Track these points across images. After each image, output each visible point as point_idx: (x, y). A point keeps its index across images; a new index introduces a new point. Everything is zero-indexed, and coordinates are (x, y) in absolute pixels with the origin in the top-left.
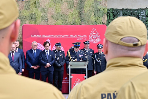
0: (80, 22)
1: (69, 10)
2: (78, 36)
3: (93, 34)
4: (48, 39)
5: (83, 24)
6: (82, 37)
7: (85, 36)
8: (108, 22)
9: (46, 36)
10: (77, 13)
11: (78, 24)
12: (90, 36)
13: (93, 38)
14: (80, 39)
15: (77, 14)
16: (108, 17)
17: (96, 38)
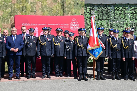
0: (63, 13)
1: (54, 3)
2: (61, 24)
3: (74, 23)
4: (36, 27)
5: (65, 15)
6: (64, 26)
7: (67, 24)
8: (86, 14)
9: (34, 24)
10: (60, 5)
11: (61, 15)
12: (71, 25)
13: (73, 26)
14: (63, 27)
15: (60, 7)
16: (86, 10)
17: (76, 26)
